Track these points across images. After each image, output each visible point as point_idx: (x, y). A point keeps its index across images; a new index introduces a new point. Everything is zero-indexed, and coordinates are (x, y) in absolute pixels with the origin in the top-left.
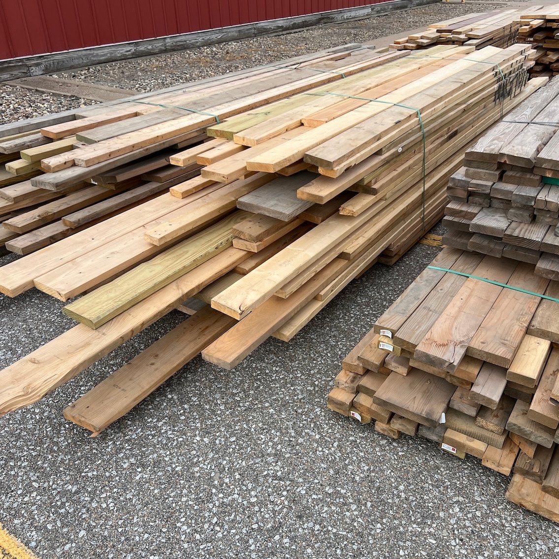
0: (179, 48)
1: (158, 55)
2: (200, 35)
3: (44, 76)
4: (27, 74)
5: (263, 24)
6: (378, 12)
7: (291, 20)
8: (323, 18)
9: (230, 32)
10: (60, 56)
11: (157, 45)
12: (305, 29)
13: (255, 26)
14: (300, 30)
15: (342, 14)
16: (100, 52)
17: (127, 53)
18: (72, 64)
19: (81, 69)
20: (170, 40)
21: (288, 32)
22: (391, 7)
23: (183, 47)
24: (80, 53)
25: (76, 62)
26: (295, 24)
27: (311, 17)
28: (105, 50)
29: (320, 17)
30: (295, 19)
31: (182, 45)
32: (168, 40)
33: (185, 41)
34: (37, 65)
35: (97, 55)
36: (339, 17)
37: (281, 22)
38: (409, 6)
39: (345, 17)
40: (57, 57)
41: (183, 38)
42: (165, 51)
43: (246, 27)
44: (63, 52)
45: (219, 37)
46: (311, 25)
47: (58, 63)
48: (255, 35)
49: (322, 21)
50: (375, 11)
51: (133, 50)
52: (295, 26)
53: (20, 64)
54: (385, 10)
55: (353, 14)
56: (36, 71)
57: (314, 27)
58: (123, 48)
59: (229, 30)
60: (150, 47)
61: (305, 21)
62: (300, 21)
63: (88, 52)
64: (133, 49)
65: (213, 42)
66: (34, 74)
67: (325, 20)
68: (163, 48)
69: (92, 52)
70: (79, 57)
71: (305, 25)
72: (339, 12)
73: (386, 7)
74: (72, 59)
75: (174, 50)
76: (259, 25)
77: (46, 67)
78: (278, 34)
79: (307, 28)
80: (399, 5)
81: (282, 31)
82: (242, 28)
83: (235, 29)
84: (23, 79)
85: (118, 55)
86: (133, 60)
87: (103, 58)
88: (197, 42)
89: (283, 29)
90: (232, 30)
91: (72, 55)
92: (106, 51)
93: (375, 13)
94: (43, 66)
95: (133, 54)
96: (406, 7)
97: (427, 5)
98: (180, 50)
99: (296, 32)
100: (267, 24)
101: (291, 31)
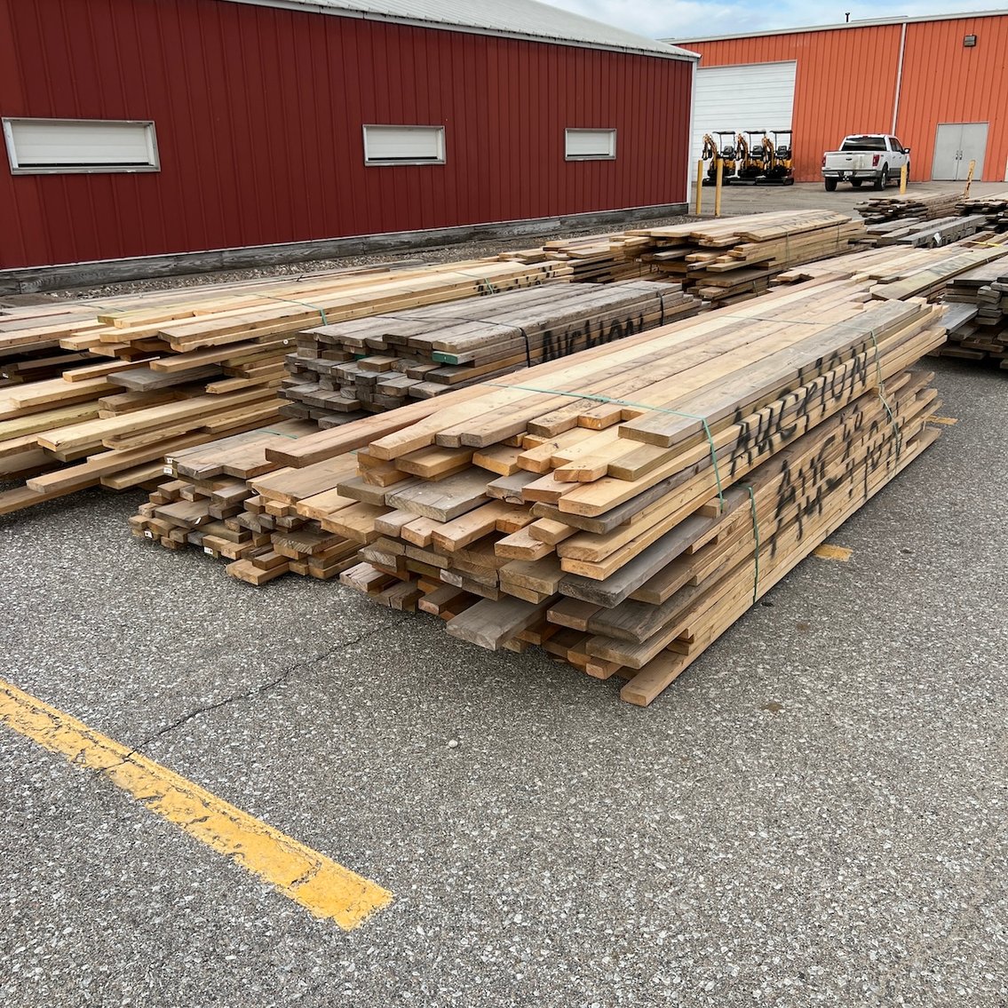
0: (243, 265)
1: (211, 274)
2: (277, 249)
3: (40, 294)
4: (16, 291)
5: (377, 238)
6: (572, 226)
7: (425, 233)
8: (478, 233)
9: (324, 247)
10: (64, 269)
11: (209, 260)
12: (445, 247)
13: (364, 240)
14: (438, 247)
15: (510, 228)
16: (123, 267)
17: (164, 270)
18: (82, 280)
19: (93, 287)
20: (228, 255)
21: (419, 250)
22: (595, 220)
23: (248, 265)
24: (94, 267)
25: (87, 278)
27: (460, 230)
29: (472, 231)
30: (431, 233)
31: (248, 261)
32: (226, 254)
33: (253, 257)
34: (32, 280)
35: (119, 271)
36: (504, 232)
37: (406, 236)
38: (628, 219)
39: (516, 232)
40: (60, 271)
41: (250, 253)
42: (221, 268)
43: (350, 240)
44: (69, 265)
45: (306, 253)
46: (458, 241)
47: (61, 279)
48: (365, 253)
49: (476, 237)
50: (567, 225)
51: (173, 266)
52: (431, 243)
53: (8, 277)
54: (584, 224)
55: (528, 228)
56: (30, 287)
57: (462, 244)
58: (158, 263)
59: (322, 245)
60: (198, 263)
61: (448, 237)
63: (106, 266)
64: (172, 264)
65: (297, 259)
66: (27, 291)
67: (481, 236)
68: (218, 264)
69: (111, 266)
70: (94, 272)
72: (505, 225)
73: (587, 220)
74: (83, 274)
75: (234, 268)
76: (371, 239)
77: (44, 284)
78: (402, 252)
79: (451, 246)
80: (609, 218)
81: (409, 249)
82: (344, 242)
83: (332, 243)
84: (10, 297)
85: (150, 271)
86: (171, 278)
87: (129, 274)
88: (271, 259)
89: (410, 245)
90: (328, 244)
91: (82, 269)
92: (132, 265)
93: (567, 227)
94: (39, 282)
95: (171, 271)
96: (623, 221)
98: (245, 268)
99: (433, 251)
100: (382, 238)
101: (423, 249)
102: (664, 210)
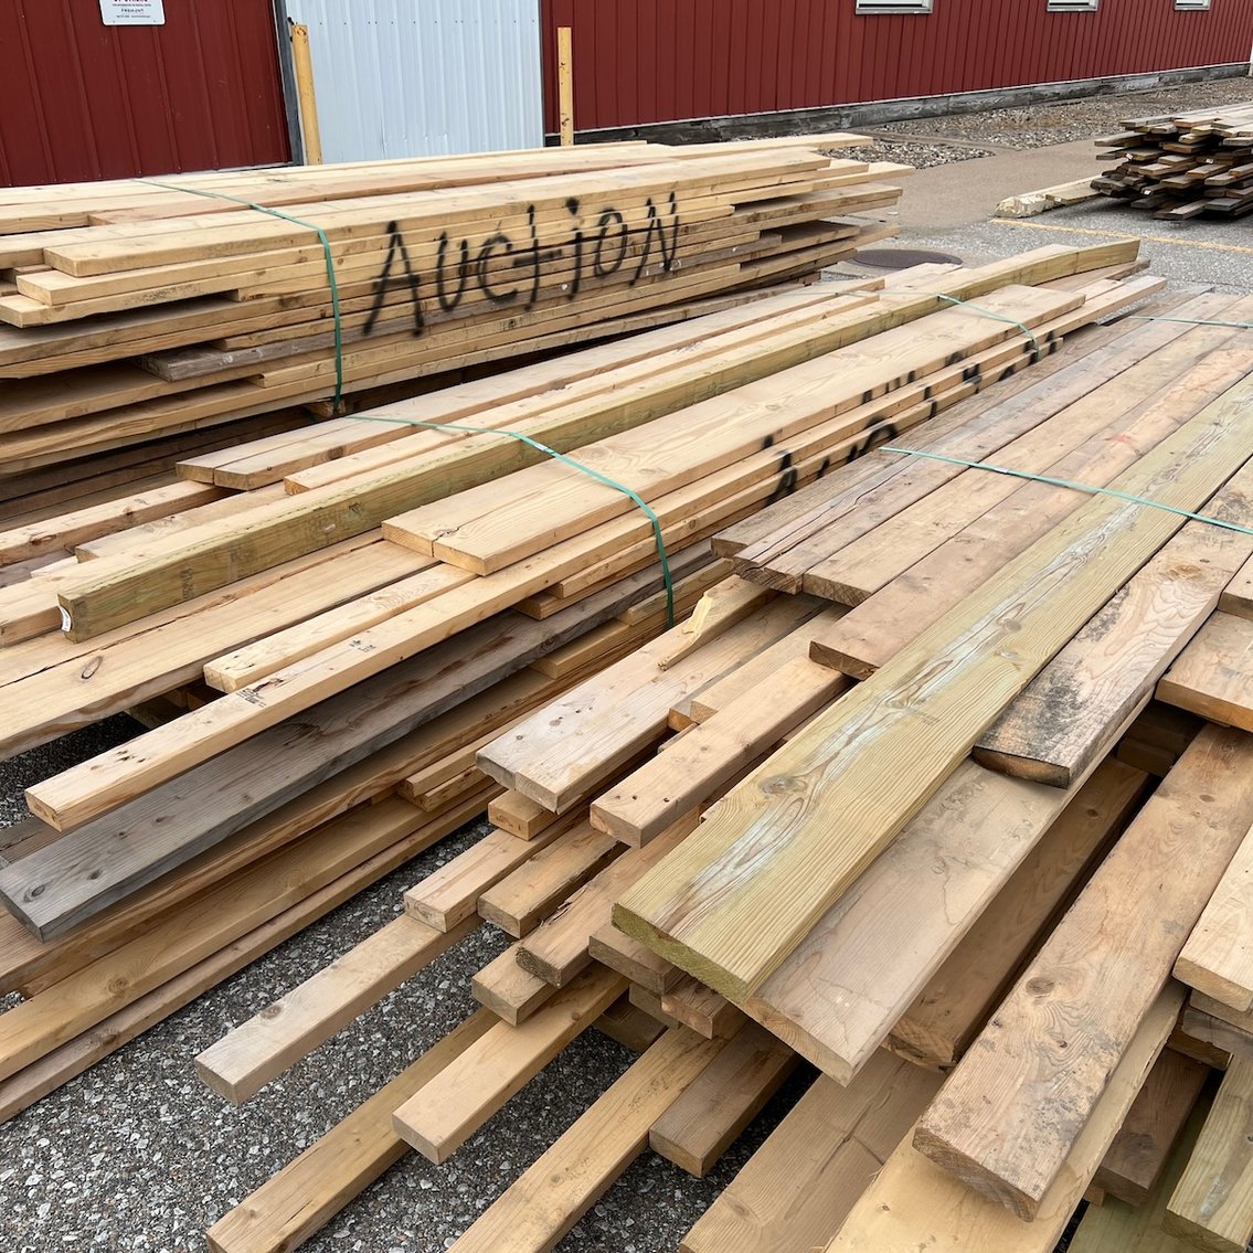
1: (941, 118)
2: (980, 96)
5: (1041, 88)
6: (1166, 84)
7: (1069, 85)
8: (1103, 87)
9: (1006, 96)
10: (866, 107)
11: (943, 104)
12: (1082, 100)
13: (1032, 90)
14: (1075, 100)
15: (1124, 83)
16: (895, 107)
17: (916, 112)
18: (872, 119)
21: (1063, 102)
22: (1182, 78)
23: (961, 111)
24: (879, 107)
25: (875, 117)
26: (1071, 91)
27: (1090, 83)
29: (1100, 84)
30: (1073, 85)
32: (951, 99)
33: (966, 103)
34: (847, 116)
35: (892, 110)
36: (1120, 86)
37: (1059, 87)
39: (1128, 87)
40: (863, 109)
42: (946, 113)
43: (1023, 89)
45: (996, 102)
46: (1089, 95)
47: (862, 116)
48: (1031, 103)
49: (1101, 91)
50: (1162, 82)
51: (921, 109)
52: (1072, 95)
53: (837, 113)
55: (1137, 84)
57: (1091, 98)
58: (912, 106)
60: (935, 107)
61: (1083, 89)
62: (1077, 89)
64: (921, 106)
67: (1105, 90)
68: (946, 109)
69: (890, 106)
71: (1082, 94)
72: (1122, 79)
73: (1177, 77)
74: (871, 113)
75: (954, 113)
76: (1037, 89)
77: (853, 119)
78: (1052, 104)
79: (1084, 99)
80: (1193, 76)
81: (1058, 100)
82: (1019, 92)
83: (1012, 92)
85: (909, 113)
86: (919, 121)
87: (898, 114)
88: (976, 105)
89: (1060, 97)
90: (1009, 93)
91: (873, 108)
92: (900, 106)
93: (1162, 85)
94: (851, 118)
95: (920, 113)
96: (1201, 80)
97: (1229, 80)
98: (959, 114)
99: (1073, 104)
100: (1044, 88)
101: (1067, 101)
102: (1232, 70)
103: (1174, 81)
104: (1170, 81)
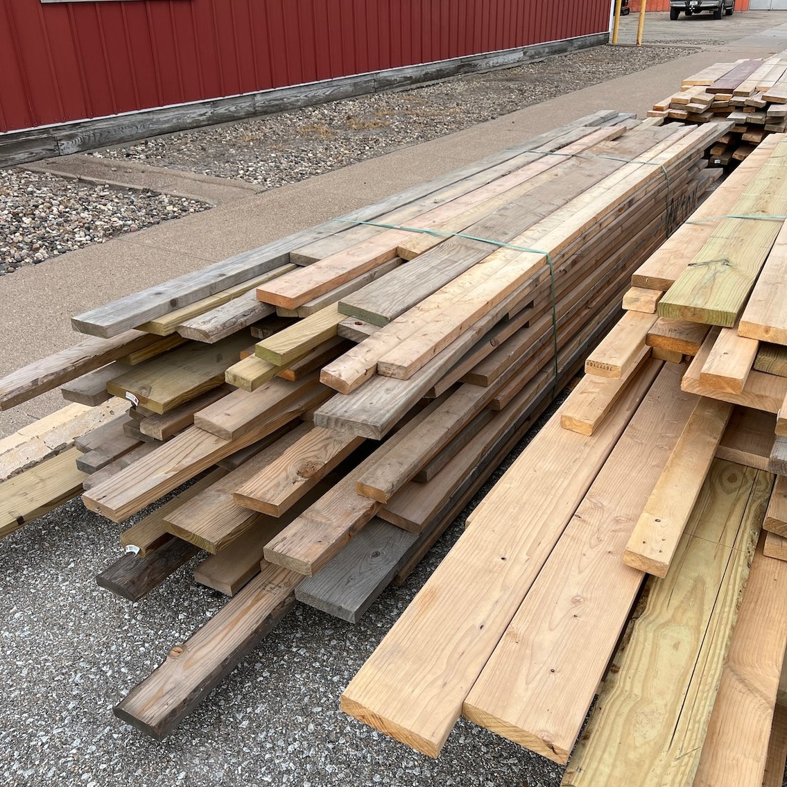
0: (273, 109)
1: (245, 120)
2: (303, 90)
3: (79, 154)
4: (55, 152)
5: (386, 73)
6: (532, 57)
7: (423, 68)
8: (463, 66)
9: (341, 86)
10: (103, 123)
11: (243, 105)
12: (440, 81)
13: (375, 77)
14: (433, 82)
15: (487, 60)
16: (162, 117)
17: (201, 118)
18: (122, 135)
19: (134, 143)
20: (261, 98)
21: (418, 85)
22: (547, 50)
23: (278, 109)
24: (133, 119)
25: (127, 132)
26: (427, 73)
27: (450, 63)
28: (169, 114)
29: (460, 63)
30: (428, 67)
31: (277, 105)
32: (258, 98)
33: (282, 99)
34: (70, 137)
35: (158, 121)
36: (483, 64)
37: (410, 71)
38: (569, 49)
39: (491, 64)
40: (100, 125)
41: (278, 95)
42: (254, 114)
43: (364, 77)
44: (109, 117)
45: (327, 93)
46: (448, 75)
47: (101, 134)
48: (376, 90)
49: (462, 70)
50: (528, 56)
51: (209, 114)
52: (428, 77)
53: (45, 136)
55: (500, 60)
56: (69, 147)
57: (451, 78)
58: (195, 111)
59: (340, 83)
60: (233, 109)
61: (441, 70)
62: (434, 70)
63: (146, 117)
64: (208, 111)
65: (320, 100)
66: (66, 151)
67: (466, 69)
68: (251, 109)
69: (151, 116)
70: (133, 125)
71: (440, 75)
72: (484, 57)
73: (542, 50)
74: (121, 127)
75: (266, 113)
76: (381, 75)
77: (83, 140)
78: (405, 88)
79: (443, 80)
80: (557, 48)
81: (411, 84)
82: (358, 80)
83: (349, 81)
84: (51, 160)
85: (188, 121)
86: (209, 129)
87: (167, 125)
88: (298, 101)
89: (412, 80)
90: (345, 83)
91: (121, 121)
92: (171, 114)
93: (528, 58)
94: (78, 140)
95: (209, 119)
96: (565, 50)
97: (591, 48)
98: (274, 112)
99: (430, 86)
100: (391, 74)
101: (422, 84)
102: (593, 39)
103: (539, 54)
104: (536, 54)
